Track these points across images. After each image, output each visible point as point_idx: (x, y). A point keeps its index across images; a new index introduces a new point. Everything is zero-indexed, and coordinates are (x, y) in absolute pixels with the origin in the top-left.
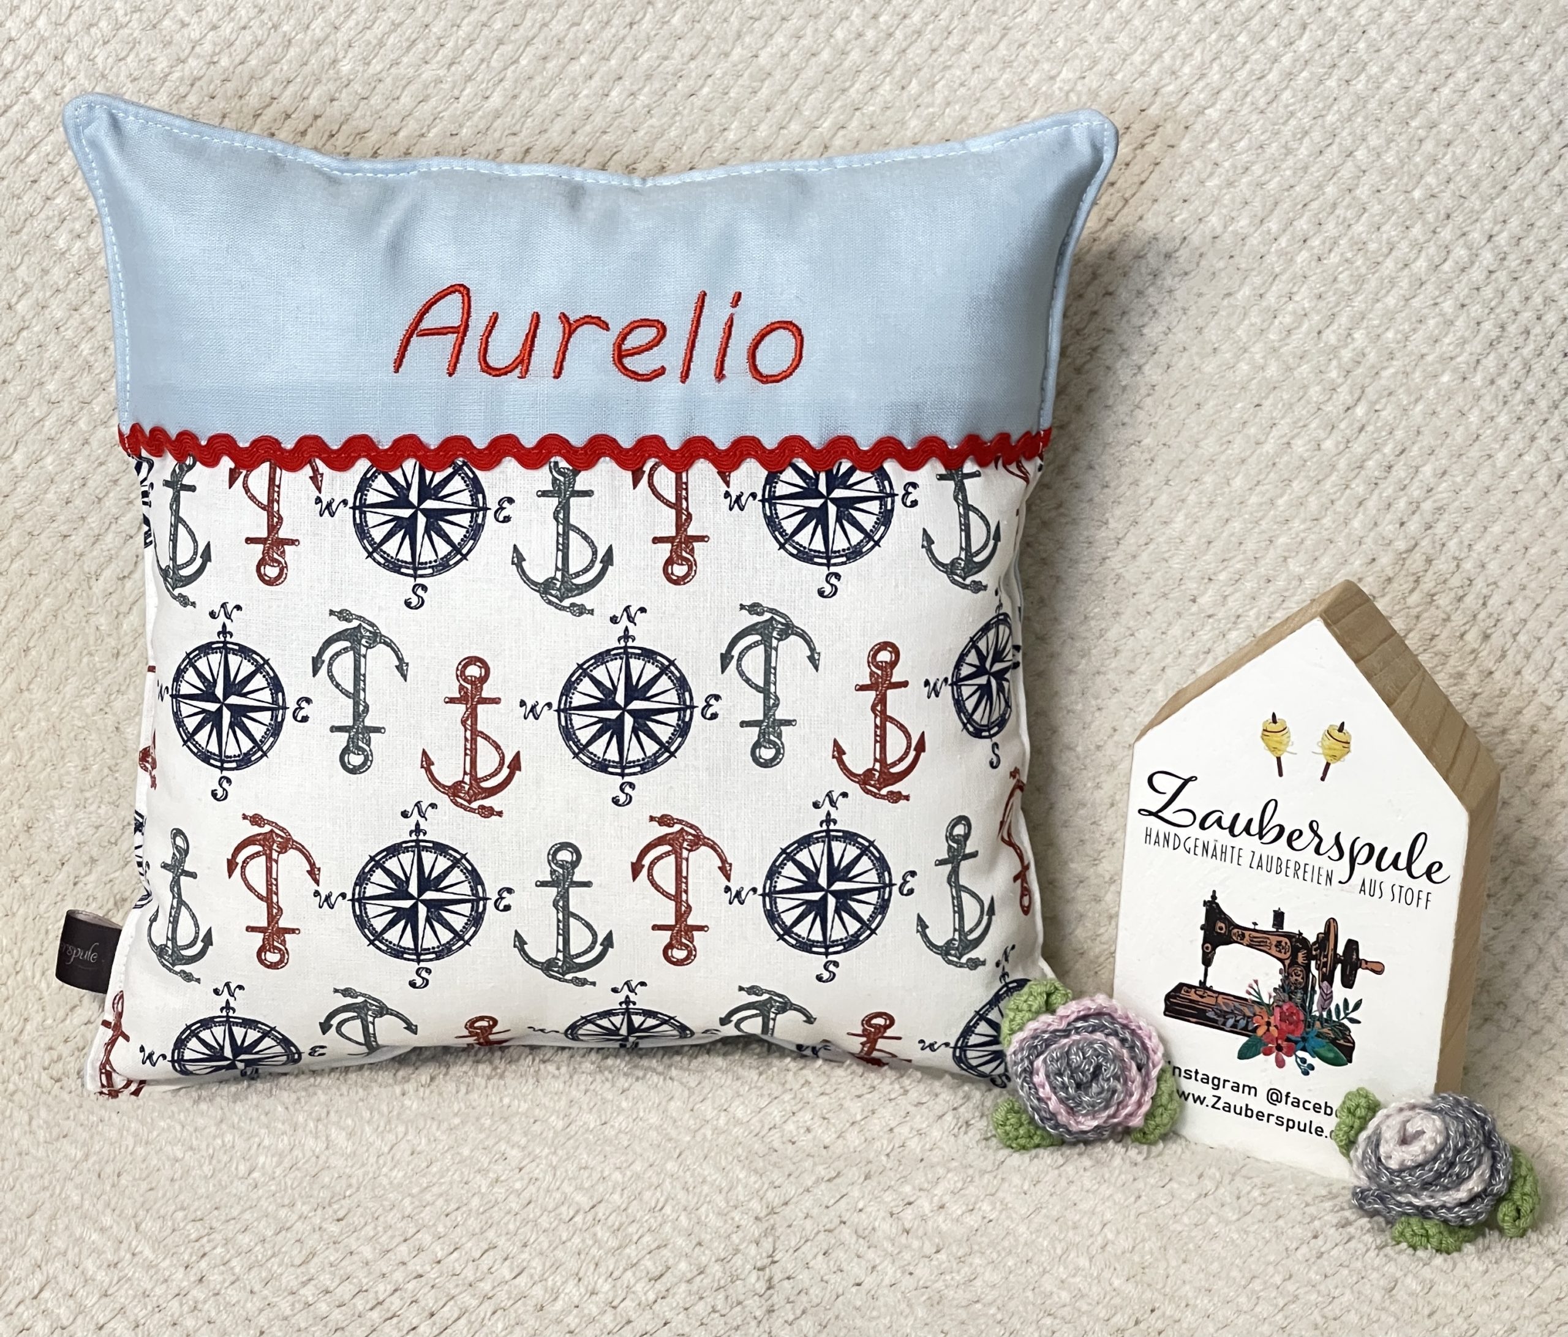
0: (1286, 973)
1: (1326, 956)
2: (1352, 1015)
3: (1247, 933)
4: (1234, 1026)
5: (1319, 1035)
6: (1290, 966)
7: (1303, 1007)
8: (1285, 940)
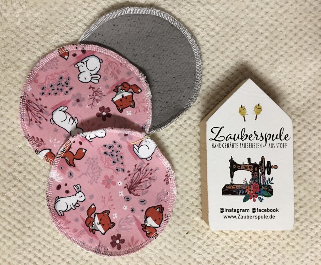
0: (253, 175)
1: (262, 167)
2: (271, 182)
3: (241, 166)
4: (241, 193)
6: (254, 172)
7: (258, 183)
8: (251, 165)
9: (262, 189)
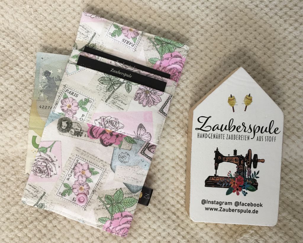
0: (238, 167)
1: (249, 160)
2: (257, 176)
3: (227, 158)
4: (225, 186)
5: (248, 184)
6: (239, 165)
7: (243, 176)
8: (238, 158)
9: (247, 183)
